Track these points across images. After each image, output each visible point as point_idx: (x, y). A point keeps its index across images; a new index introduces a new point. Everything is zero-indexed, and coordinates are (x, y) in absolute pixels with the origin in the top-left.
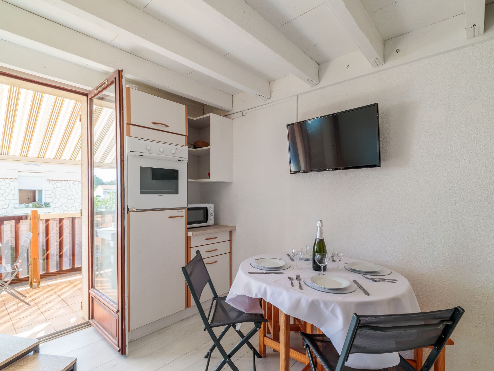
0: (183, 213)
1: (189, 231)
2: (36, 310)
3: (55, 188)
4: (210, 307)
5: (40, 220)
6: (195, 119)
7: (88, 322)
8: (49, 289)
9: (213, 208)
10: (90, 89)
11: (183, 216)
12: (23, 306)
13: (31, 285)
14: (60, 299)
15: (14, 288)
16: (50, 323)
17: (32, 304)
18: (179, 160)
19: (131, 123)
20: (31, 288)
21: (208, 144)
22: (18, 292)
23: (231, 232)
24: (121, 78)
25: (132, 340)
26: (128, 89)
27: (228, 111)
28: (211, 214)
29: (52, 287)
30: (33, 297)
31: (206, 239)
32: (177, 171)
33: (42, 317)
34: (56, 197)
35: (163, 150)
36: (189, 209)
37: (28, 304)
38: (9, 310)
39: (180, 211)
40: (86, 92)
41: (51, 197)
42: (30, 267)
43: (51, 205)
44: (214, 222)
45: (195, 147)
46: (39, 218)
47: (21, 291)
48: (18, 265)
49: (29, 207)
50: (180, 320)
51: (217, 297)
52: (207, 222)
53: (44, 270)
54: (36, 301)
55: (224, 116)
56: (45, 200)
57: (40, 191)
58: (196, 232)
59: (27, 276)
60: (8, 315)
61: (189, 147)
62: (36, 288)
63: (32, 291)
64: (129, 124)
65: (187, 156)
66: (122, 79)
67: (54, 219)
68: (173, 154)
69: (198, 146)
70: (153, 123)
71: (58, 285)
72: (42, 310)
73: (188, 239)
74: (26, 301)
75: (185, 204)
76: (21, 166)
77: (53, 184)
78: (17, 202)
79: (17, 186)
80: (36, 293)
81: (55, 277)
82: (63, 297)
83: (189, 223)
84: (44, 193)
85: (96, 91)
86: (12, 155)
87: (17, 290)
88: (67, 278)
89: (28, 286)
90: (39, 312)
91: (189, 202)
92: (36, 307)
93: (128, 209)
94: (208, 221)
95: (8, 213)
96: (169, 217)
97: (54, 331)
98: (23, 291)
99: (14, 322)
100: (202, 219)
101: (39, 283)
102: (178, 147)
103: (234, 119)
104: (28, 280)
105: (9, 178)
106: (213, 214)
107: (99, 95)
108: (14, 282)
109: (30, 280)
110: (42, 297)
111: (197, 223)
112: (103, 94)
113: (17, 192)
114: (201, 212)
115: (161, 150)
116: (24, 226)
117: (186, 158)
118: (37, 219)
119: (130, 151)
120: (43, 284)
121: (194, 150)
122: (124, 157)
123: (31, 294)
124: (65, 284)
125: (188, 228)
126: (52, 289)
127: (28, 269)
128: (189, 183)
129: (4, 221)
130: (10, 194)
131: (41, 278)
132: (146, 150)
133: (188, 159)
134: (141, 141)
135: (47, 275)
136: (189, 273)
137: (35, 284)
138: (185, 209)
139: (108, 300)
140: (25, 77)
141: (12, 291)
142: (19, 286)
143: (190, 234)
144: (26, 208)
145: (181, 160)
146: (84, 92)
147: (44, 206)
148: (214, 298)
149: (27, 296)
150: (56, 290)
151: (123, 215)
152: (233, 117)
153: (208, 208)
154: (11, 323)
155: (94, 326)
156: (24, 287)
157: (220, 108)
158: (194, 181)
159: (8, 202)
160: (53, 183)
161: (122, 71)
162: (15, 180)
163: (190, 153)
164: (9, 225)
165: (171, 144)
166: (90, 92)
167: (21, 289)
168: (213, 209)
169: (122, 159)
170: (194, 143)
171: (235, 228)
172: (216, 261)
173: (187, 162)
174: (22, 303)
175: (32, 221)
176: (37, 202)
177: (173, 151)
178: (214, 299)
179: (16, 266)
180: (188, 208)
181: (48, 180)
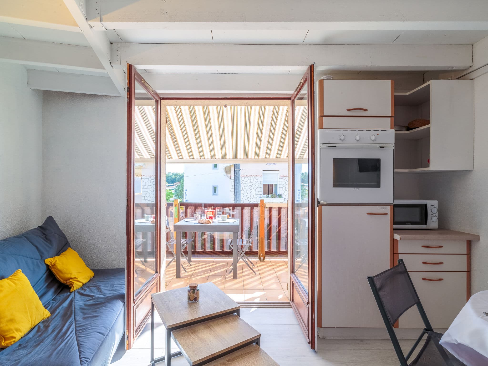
0: (388, 210)
1: (395, 233)
2: (258, 280)
3: (285, 182)
4: (417, 338)
5: (265, 208)
6: (408, 93)
7: (289, 303)
8: (270, 264)
9: (437, 206)
10: (292, 92)
11: (387, 214)
12: (251, 273)
13: (260, 258)
14: (275, 275)
15: (248, 258)
16: (265, 293)
17: (257, 273)
18: (381, 147)
19: (324, 115)
20: (259, 261)
21: (428, 122)
22: (250, 262)
23: (469, 244)
24: (312, 72)
25: (324, 338)
26: (321, 82)
27: (466, 70)
28: (432, 214)
29: (273, 264)
30: (260, 268)
31: (423, 246)
32: (378, 160)
33: (261, 286)
34: (286, 190)
35: (360, 138)
36: (396, 206)
37: (255, 273)
38: (244, 274)
39: (383, 208)
40: (289, 97)
41: (283, 190)
42: (259, 243)
43: (283, 196)
44: (439, 225)
45: (408, 129)
46: (265, 206)
47: (252, 261)
48: (250, 241)
49: (269, 197)
50: (383, 338)
51: (431, 330)
52: (426, 224)
53: (268, 248)
54: (261, 272)
55: (457, 79)
56: (279, 192)
57: (276, 185)
58: (408, 236)
59: (257, 250)
60: (242, 277)
61: (396, 130)
62: (262, 261)
63: (260, 263)
64: (322, 116)
65: (393, 141)
66: (314, 72)
67: (274, 208)
68: (373, 140)
69: (412, 128)
70: (348, 110)
71: (277, 262)
72: (263, 280)
73: (394, 243)
74: (254, 270)
75: (390, 198)
76: (264, 166)
77: (284, 180)
78: (262, 193)
79: (262, 181)
80: (262, 265)
81: (276, 255)
82: (278, 274)
83: (395, 223)
84: (278, 186)
85: (296, 93)
86: (250, 158)
87: (250, 259)
88: (283, 259)
89: (257, 258)
90: (260, 281)
91: (396, 197)
92: (259, 277)
93: (319, 203)
94: (428, 223)
95: (257, 201)
96: (368, 214)
97: (266, 301)
98: (254, 261)
99: (245, 283)
100: (418, 219)
101: (264, 258)
102: (380, 132)
103: (476, 78)
104: (258, 254)
105: (258, 175)
106: (437, 215)
107: (299, 96)
108: (251, 253)
109: (259, 254)
110: (265, 269)
111: (411, 224)
112: (301, 94)
113: (262, 186)
114: (418, 210)
115: (358, 138)
116: (256, 211)
117: (391, 144)
118: (264, 206)
119: (323, 144)
120: (267, 259)
121: (407, 132)
122: (314, 150)
123: (258, 265)
124: (281, 263)
125: (394, 229)
126: (272, 265)
127: (258, 245)
128: (396, 173)
129: (245, 207)
130: (258, 187)
131: (266, 254)
132: (340, 140)
133: (394, 145)
134: (334, 131)
135: (269, 253)
136: (378, 286)
137: (262, 258)
138: (390, 206)
139: (302, 288)
140: (247, 97)
141: (246, 259)
142: (252, 257)
143: (397, 237)
144: (267, 198)
145: (383, 147)
146: (288, 97)
147: (278, 197)
148: (425, 329)
149: (256, 266)
150: (274, 267)
151: (313, 208)
152: (473, 75)
153: (428, 206)
154: (242, 284)
155: (293, 308)
156: (255, 259)
157: (449, 69)
158: (406, 171)
159: (257, 193)
160: (284, 178)
161: (313, 65)
162: (261, 177)
163: (397, 137)
164: (257, 210)
165: (371, 130)
166: (293, 95)
167: (254, 259)
168: (438, 208)
169: (313, 152)
170: (408, 124)
171: (478, 238)
172: (441, 280)
173: (393, 148)
174: (251, 271)
175: (260, 208)
176: (274, 193)
177: (373, 138)
178: (426, 331)
179: (249, 241)
180: (394, 204)
181: (281, 176)
